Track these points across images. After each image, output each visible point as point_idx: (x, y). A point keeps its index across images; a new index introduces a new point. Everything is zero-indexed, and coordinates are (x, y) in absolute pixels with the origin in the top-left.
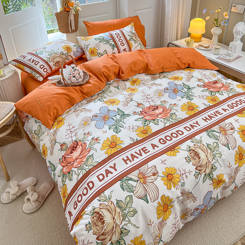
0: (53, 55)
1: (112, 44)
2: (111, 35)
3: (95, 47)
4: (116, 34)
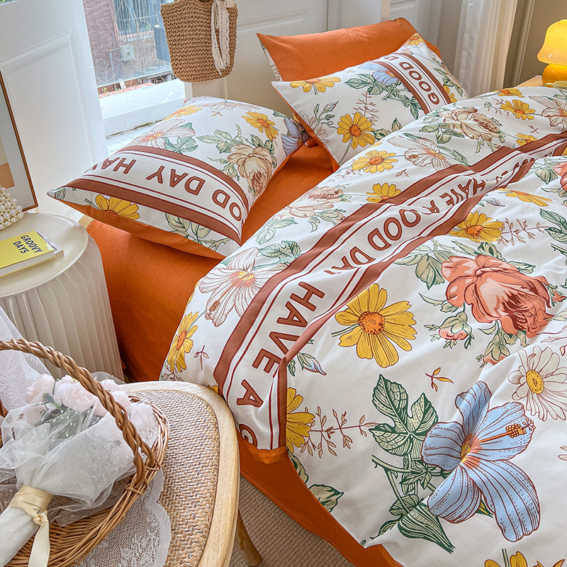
0: (234, 150)
1: (407, 98)
2: (391, 69)
3: (361, 111)
4: (401, 64)
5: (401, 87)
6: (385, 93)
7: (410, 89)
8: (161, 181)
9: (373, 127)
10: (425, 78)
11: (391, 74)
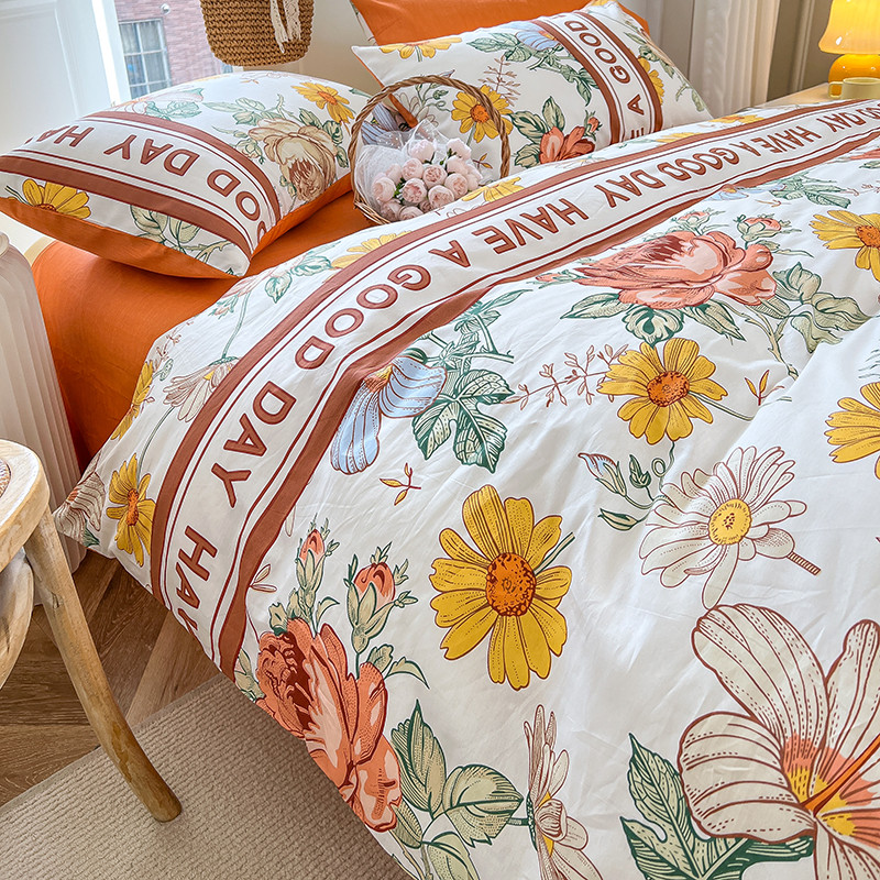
0: (263, 123)
1: (573, 70)
2: (549, 29)
3: (491, 85)
4: (567, 24)
5: (565, 53)
6: (533, 60)
7: (578, 57)
8: (126, 156)
9: (510, 107)
10: (606, 44)
11: (548, 35)
